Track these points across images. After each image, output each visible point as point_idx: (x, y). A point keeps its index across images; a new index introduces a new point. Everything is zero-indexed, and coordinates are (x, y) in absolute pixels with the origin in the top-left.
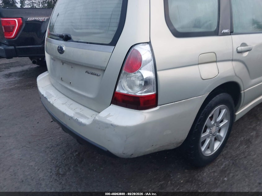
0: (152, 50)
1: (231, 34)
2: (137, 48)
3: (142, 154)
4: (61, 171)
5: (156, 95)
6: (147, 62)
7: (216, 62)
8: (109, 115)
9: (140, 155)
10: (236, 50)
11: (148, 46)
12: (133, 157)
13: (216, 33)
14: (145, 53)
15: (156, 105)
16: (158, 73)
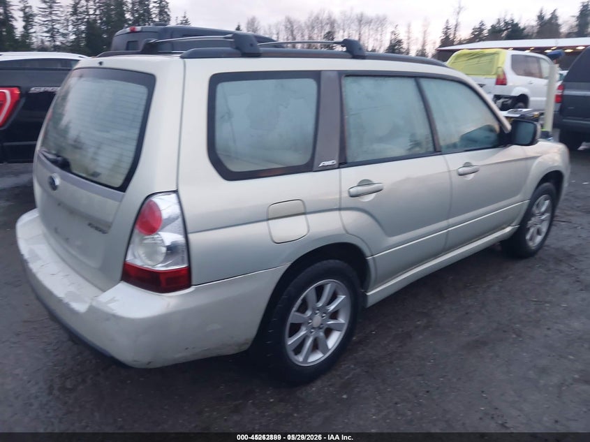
0: (180, 203)
1: (341, 166)
2: (156, 199)
3: (171, 363)
4: (69, 385)
5: (189, 269)
6: (171, 220)
7: (304, 214)
8: (113, 300)
9: (166, 364)
10: (347, 192)
11: (174, 196)
12: (151, 366)
13: (308, 167)
14: (167, 206)
15: (189, 286)
16: (191, 236)
